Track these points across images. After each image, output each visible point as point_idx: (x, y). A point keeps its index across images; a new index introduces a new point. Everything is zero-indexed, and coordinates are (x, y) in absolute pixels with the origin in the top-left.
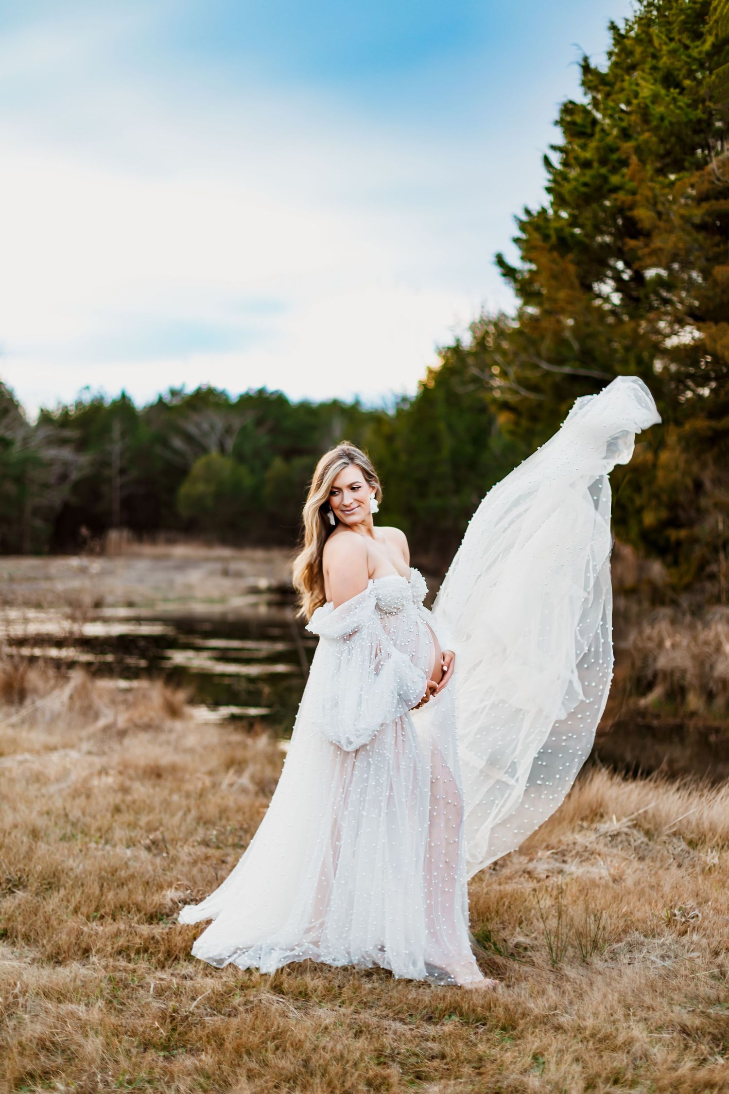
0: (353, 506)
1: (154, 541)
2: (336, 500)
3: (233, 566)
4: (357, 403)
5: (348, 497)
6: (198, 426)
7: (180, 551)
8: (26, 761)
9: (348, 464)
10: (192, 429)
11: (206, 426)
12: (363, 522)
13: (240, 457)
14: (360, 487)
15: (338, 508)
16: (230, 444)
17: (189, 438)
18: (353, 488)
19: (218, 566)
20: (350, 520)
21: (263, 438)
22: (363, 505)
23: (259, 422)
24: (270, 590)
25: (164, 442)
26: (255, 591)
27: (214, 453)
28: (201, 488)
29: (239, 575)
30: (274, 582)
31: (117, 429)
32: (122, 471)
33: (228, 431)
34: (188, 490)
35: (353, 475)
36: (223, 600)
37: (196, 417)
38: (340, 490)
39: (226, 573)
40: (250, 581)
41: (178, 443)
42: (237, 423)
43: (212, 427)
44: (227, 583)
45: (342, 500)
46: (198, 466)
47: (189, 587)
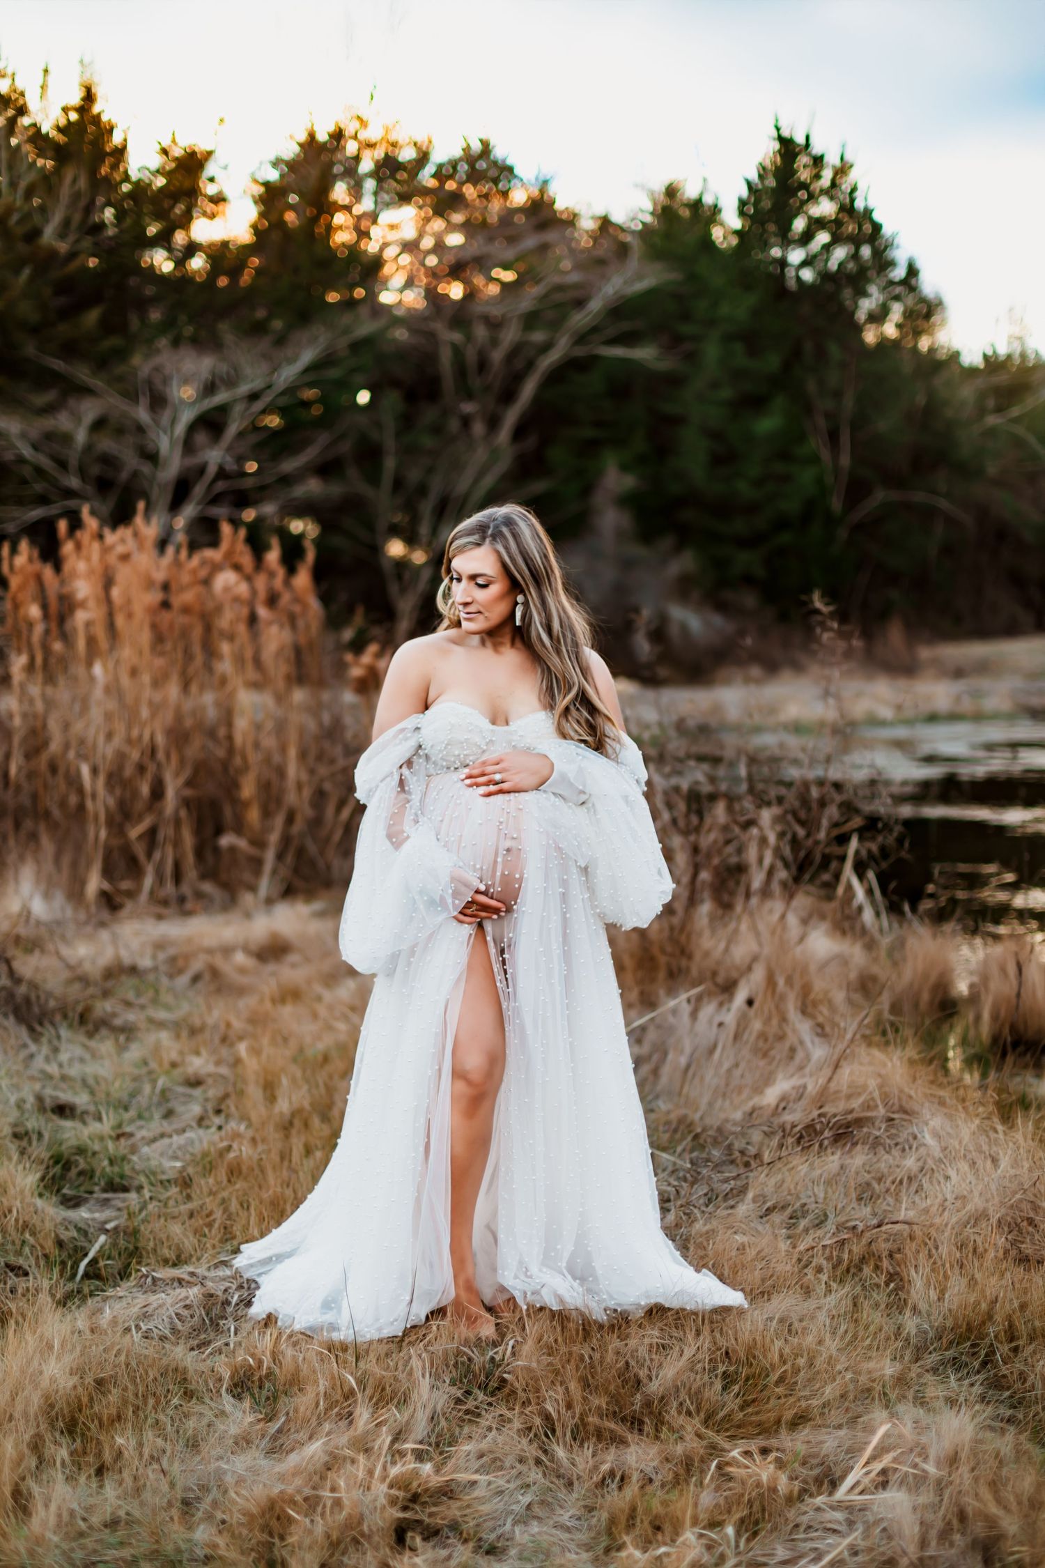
14: (490, 583)
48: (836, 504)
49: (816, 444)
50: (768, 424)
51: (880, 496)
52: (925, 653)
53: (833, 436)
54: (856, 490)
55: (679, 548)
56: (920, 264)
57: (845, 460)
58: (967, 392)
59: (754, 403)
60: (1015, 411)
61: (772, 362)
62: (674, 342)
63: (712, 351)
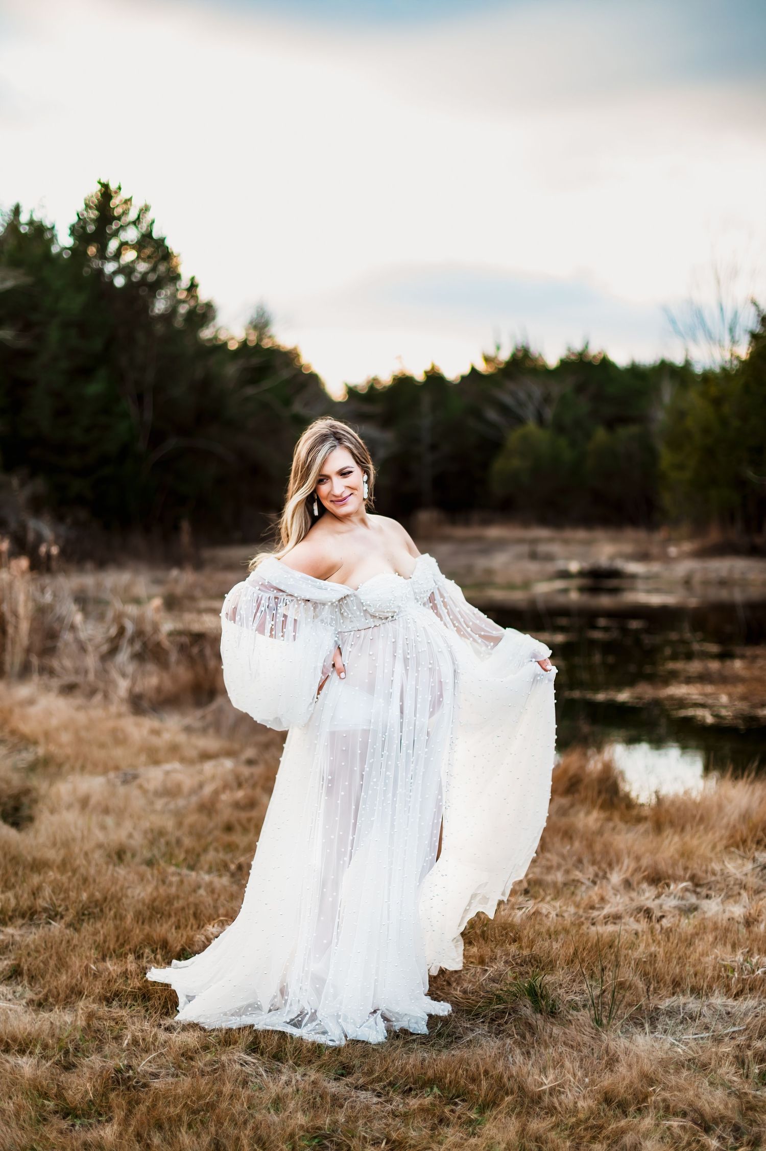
0: (344, 496)
1: (467, 523)
2: (324, 489)
3: (543, 548)
4: (688, 364)
5: (338, 486)
6: (513, 394)
7: (494, 532)
8: (175, 771)
9: (335, 446)
10: (507, 399)
11: (522, 395)
12: (357, 512)
13: (560, 428)
14: (351, 472)
15: (326, 498)
16: (549, 414)
17: (504, 409)
18: (344, 473)
19: (524, 549)
20: (342, 510)
21: (583, 406)
22: (356, 492)
23: (580, 389)
24: (582, 574)
25: (477, 414)
26: (564, 575)
27: (531, 426)
28: (516, 463)
29: (549, 558)
30: (586, 565)
31: (426, 401)
32: (434, 447)
33: (547, 399)
34: (501, 465)
35: (341, 458)
36: (526, 585)
37: (511, 386)
38: (328, 477)
39: (534, 556)
40: (560, 565)
41: (492, 415)
42: (556, 389)
43: (530, 396)
44: (533, 567)
45: (332, 489)
46: (513, 438)
47: (489, 572)
48: (141, 446)
49: (128, 404)
50: (95, 388)
51: (172, 443)
52: (207, 553)
53: (140, 399)
54: (156, 438)
55: (33, 475)
56: (198, 280)
57: (148, 415)
58: (231, 370)
59: (84, 372)
60: (267, 384)
61: (97, 344)
62: (27, 327)
63: (54, 334)
